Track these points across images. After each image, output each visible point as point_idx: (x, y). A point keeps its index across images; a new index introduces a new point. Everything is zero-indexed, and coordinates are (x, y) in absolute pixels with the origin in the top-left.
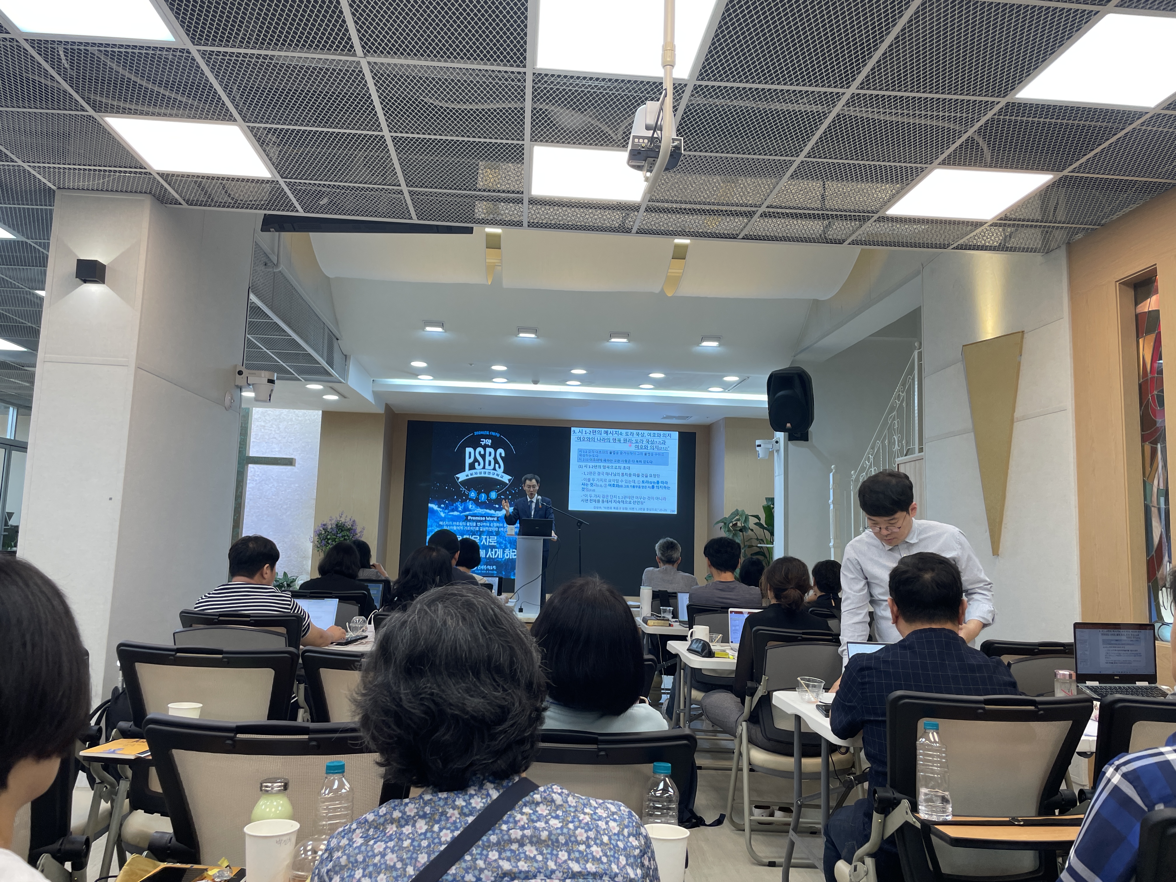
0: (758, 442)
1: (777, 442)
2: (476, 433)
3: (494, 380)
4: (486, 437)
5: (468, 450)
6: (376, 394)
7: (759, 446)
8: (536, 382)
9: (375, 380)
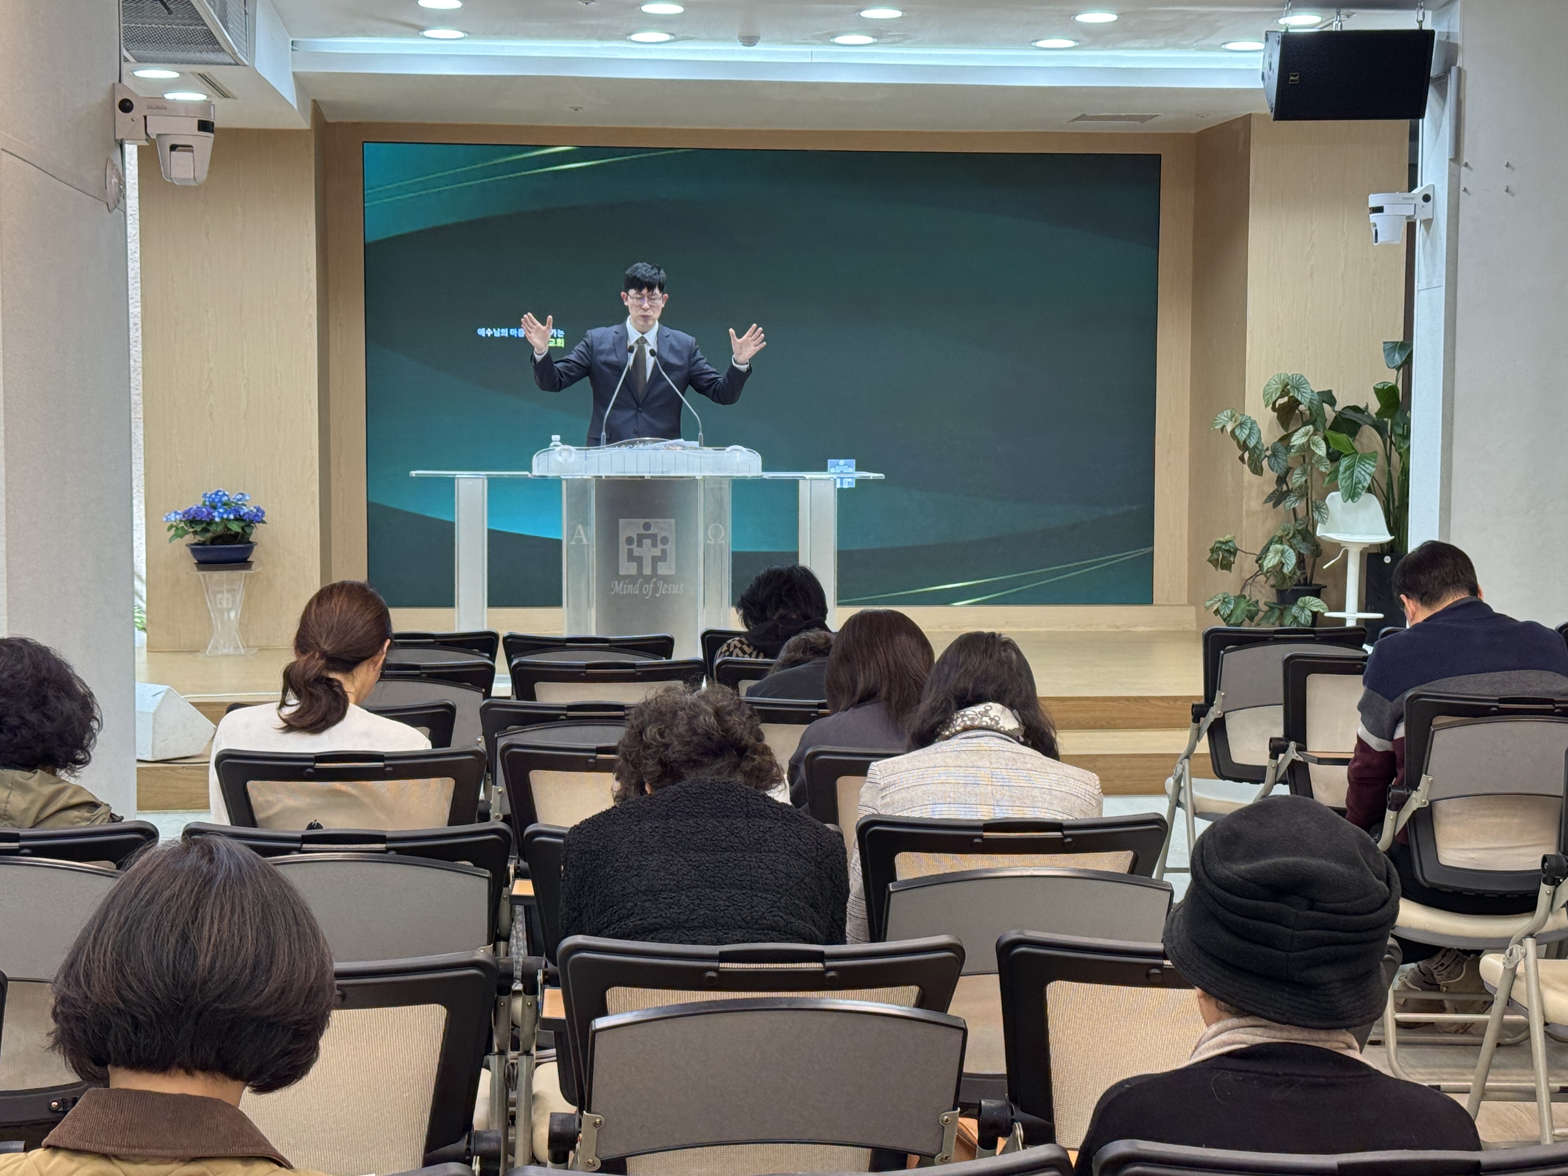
0: (1374, 200)
1: (1427, 198)
3: (634, 37)
6: (301, 82)
7: (1379, 210)
8: (750, 40)
9: (299, 42)
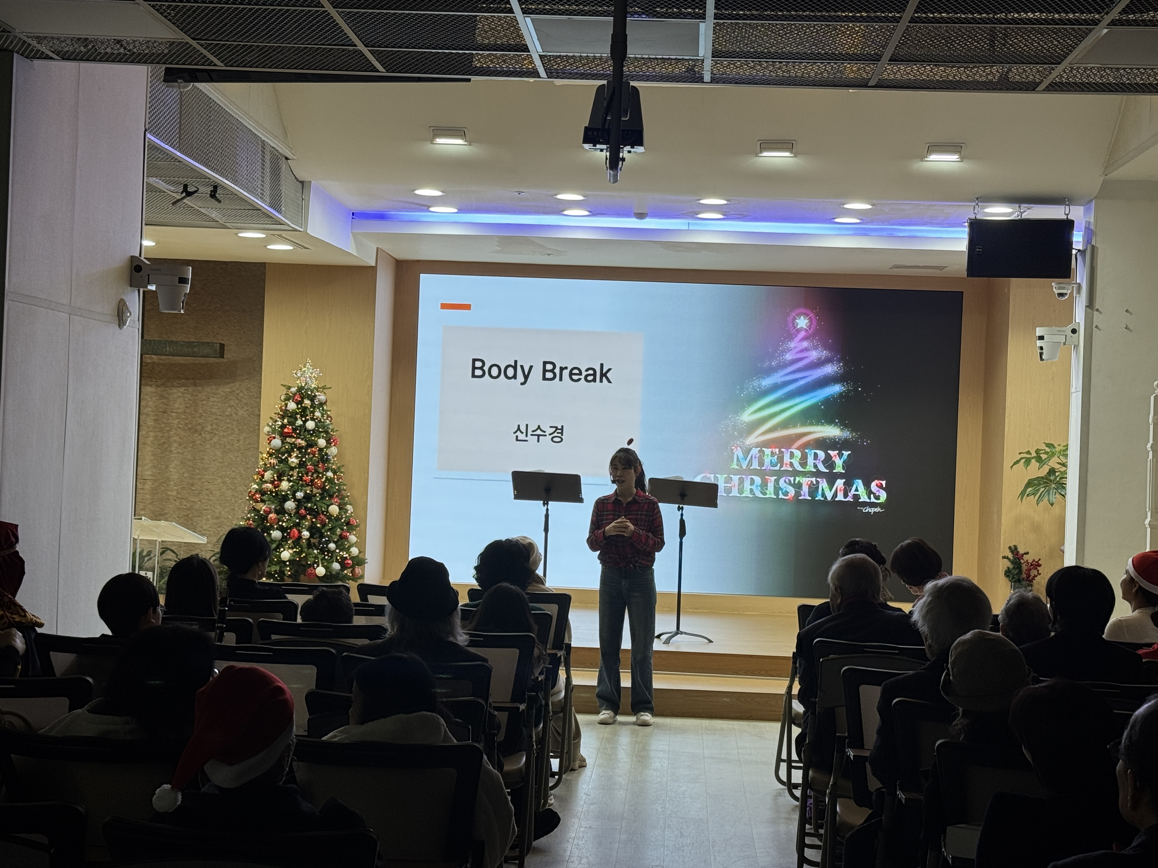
0: (1039, 332)
1: (1074, 331)
7: (1041, 338)
8: (640, 216)
9: (356, 213)
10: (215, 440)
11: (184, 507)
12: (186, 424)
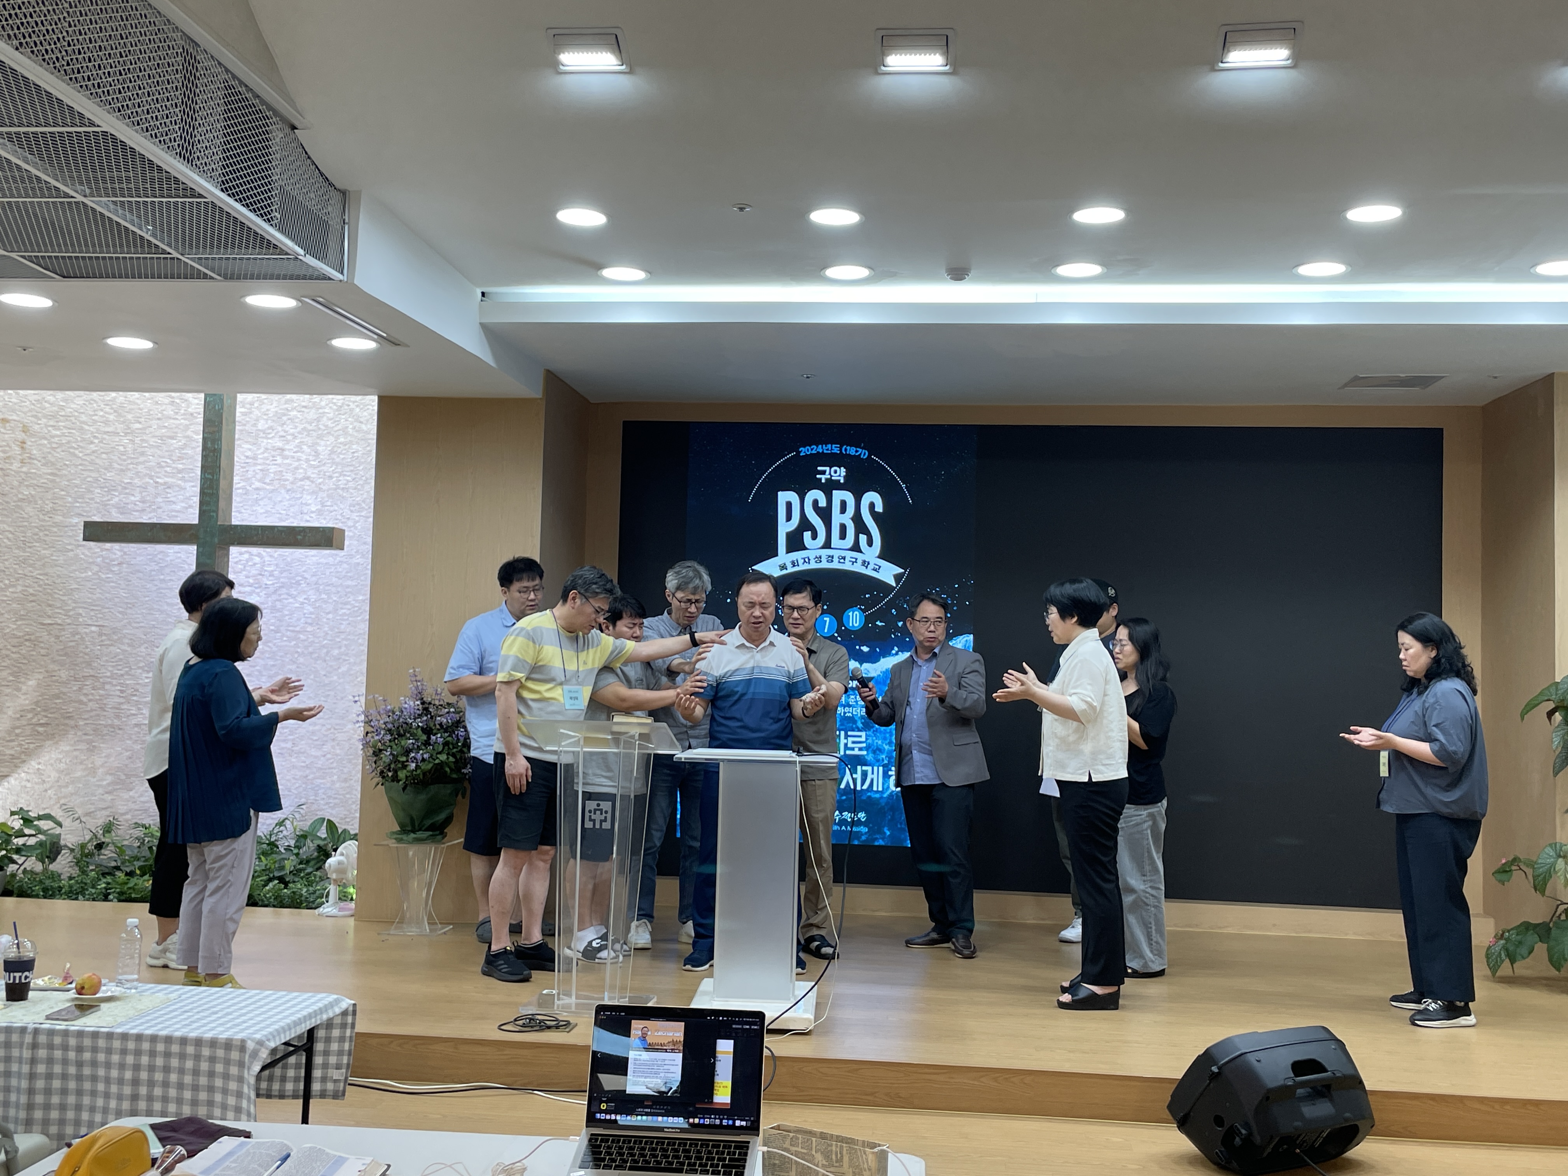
2: (804, 451)
3: (829, 274)
4: (833, 460)
5: (785, 497)
8: (955, 275)
9: (488, 293)
10: (344, 669)
11: (303, 764)
12: (306, 647)
